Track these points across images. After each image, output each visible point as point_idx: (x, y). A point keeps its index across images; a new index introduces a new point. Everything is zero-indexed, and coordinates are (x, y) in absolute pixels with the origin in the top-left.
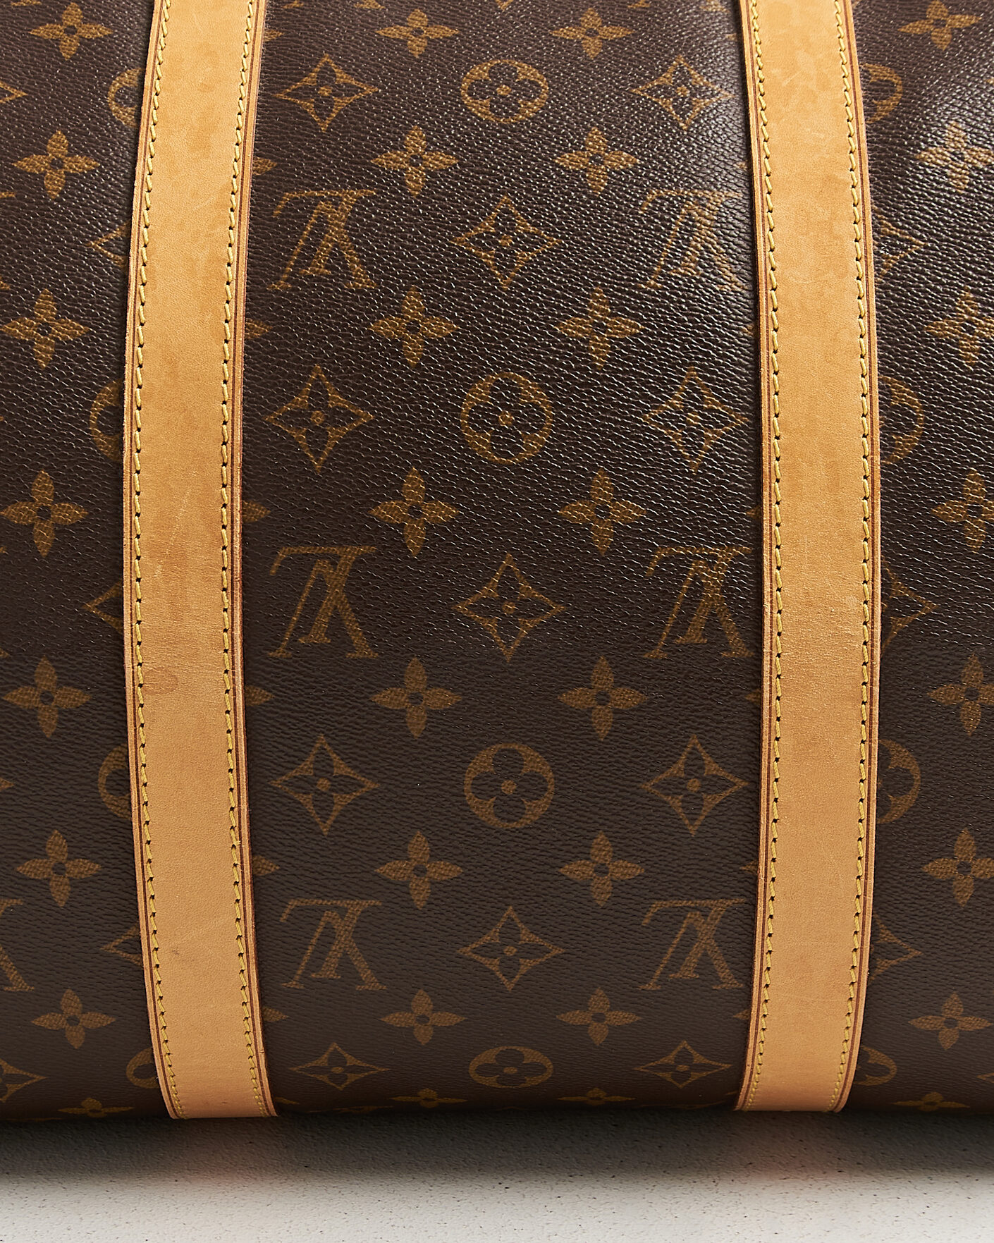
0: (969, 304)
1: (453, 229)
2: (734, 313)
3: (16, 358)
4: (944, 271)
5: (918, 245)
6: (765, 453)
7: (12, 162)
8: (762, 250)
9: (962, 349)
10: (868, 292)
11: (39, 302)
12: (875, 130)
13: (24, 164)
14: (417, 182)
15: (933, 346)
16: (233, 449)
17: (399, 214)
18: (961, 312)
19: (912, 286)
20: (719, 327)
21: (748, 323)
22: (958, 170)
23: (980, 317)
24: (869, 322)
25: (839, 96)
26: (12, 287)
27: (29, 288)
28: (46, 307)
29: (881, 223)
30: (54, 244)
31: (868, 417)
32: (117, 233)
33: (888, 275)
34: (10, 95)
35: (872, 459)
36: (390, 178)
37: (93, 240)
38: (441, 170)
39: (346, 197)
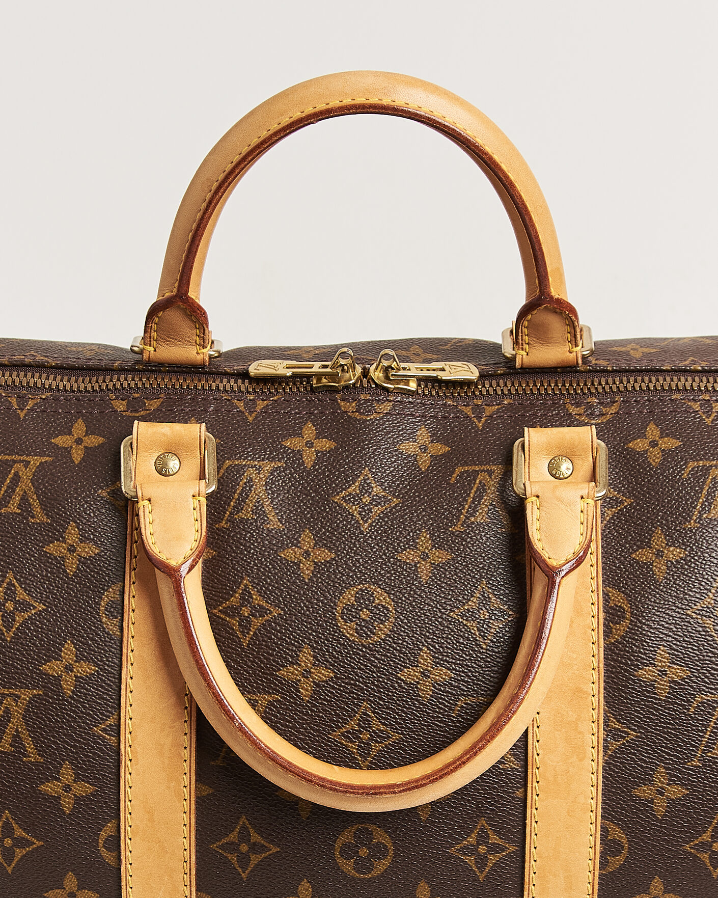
0: (662, 776)
1: (330, 726)
2: (512, 783)
3: (49, 807)
4: (647, 753)
5: (632, 735)
6: (527, 870)
7: (39, 666)
8: (531, 742)
9: (655, 806)
10: (598, 770)
11: (63, 770)
12: (610, 649)
13: (47, 668)
14: (307, 690)
15: (636, 803)
16: (190, 865)
17: (295, 714)
18: (657, 782)
19: (626, 764)
20: (501, 793)
21: (520, 788)
22: (663, 683)
23: (669, 784)
24: (597, 790)
25: (588, 621)
26: (44, 760)
27: (56, 761)
28: (67, 773)
29: (609, 720)
30: (70, 730)
31: (593, 848)
32: (111, 721)
33: (611, 755)
34: (35, 608)
35: (594, 873)
36: (289, 686)
37: (95, 727)
38: (323, 681)
39: (260, 700)
